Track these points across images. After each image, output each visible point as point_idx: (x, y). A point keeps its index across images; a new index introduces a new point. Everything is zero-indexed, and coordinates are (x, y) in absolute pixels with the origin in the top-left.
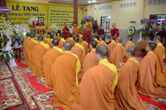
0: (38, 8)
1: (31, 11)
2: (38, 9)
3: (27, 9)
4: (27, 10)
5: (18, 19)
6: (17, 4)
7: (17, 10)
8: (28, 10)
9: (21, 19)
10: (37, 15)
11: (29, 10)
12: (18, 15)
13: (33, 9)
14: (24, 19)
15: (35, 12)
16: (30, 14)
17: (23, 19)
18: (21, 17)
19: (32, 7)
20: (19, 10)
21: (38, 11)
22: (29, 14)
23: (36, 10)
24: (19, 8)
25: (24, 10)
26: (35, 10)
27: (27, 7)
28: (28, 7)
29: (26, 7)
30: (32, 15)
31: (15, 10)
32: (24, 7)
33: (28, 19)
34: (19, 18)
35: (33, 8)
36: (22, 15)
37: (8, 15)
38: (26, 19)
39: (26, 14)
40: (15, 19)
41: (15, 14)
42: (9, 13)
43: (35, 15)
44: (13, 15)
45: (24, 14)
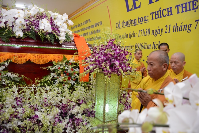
4: (157, 1)
5: (137, 35)
7: (135, 8)
9: (144, 35)
12: (137, 23)
14: (153, 31)
17: (148, 32)
18: (144, 26)
20: (140, 7)
22: (165, 13)
25: (151, 1)
31: (132, 10)
33: (164, 32)
34: (140, 32)
36: (146, 22)
37: (121, 27)
38: (157, 33)
39: (156, 15)
40: (133, 36)
41: (133, 20)
42: (123, 22)
43: (190, 10)
44: (129, 26)
45: (150, 17)
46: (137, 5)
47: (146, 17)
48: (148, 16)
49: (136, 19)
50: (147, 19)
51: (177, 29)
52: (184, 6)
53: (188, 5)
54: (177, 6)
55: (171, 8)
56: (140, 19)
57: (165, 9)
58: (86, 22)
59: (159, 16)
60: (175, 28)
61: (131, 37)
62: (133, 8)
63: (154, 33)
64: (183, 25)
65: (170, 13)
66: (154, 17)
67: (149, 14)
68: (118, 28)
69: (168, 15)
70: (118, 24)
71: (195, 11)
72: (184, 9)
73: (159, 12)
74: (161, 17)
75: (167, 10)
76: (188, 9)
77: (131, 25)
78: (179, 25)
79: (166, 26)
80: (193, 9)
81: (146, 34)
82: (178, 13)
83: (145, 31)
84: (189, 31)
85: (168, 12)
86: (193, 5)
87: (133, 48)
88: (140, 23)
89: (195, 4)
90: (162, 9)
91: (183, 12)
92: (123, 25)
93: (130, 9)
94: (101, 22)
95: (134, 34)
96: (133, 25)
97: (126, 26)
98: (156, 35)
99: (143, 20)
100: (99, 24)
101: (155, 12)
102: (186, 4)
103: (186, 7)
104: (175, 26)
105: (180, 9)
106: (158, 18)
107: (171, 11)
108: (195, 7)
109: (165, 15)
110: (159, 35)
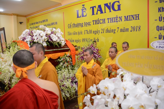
0: (118, 2)
1: (105, 12)
2: (119, 6)
3: (98, 10)
4: (97, 14)
5: (83, 33)
6: (83, 6)
7: (83, 16)
8: (99, 12)
9: (88, 33)
10: (118, 19)
11: (102, 12)
12: (84, 25)
13: (109, 8)
14: (94, 31)
15: (113, 14)
16: (104, 20)
17: (91, 32)
18: (88, 28)
19: (106, 5)
20: (86, 16)
21: (119, 9)
22: (101, 21)
23: (116, 7)
24: (85, 11)
25: (93, 14)
26: (114, 10)
27: (97, 7)
28: (100, 6)
29: (95, 7)
30: (106, 21)
31: (80, 17)
32: (93, 8)
33: (100, 32)
34: (86, 32)
35: (109, 4)
36: (89, 25)
37: (72, 27)
38: (96, 33)
39: (96, 22)
40: (80, 33)
41: (81, 24)
42: (73, 24)
43: (114, 22)
44: (78, 27)
45: (92, 23)
46: (84, 15)
47: (89, 22)
48: (91, 22)
49: (83, 23)
50: (90, 24)
51: (108, 31)
52: (112, 19)
53: (113, 19)
54: (108, 19)
55: (105, 19)
56: (85, 24)
57: (101, 20)
58: (44, 21)
59: (98, 23)
60: (107, 31)
61: (79, 34)
62: (82, 16)
63: (95, 32)
64: (111, 29)
65: (104, 22)
66: (95, 23)
67: (92, 21)
68: (70, 28)
69: (103, 23)
70: (70, 25)
71: (117, 23)
72: (112, 21)
73: (98, 21)
74: (99, 24)
75: (102, 20)
76: (114, 21)
77: (79, 26)
78: (109, 29)
79: (102, 29)
80: (116, 21)
81: (89, 33)
82: (108, 22)
83: (89, 31)
84: (114, 33)
85: (103, 21)
86: (116, 19)
87: (81, 41)
88: (86, 26)
89: (117, 19)
90: (99, 19)
91: (111, 22)
92: (73, 26)
93: (79, 16)
94: (57, 22)
95: (81, 32)
96: (80, 26)
97: (76, 27)
98: (95, 34)
99: (88, 24)
100: (55, 23)
101: (95, 20)
102: (112, 18)
103: (112, 20)
104: (107, 30)
105: (110, 20)
106: (97, 24)
107: (105, 21)
108: (117, 21)
109: (101, 23)
110: (97, 34)
